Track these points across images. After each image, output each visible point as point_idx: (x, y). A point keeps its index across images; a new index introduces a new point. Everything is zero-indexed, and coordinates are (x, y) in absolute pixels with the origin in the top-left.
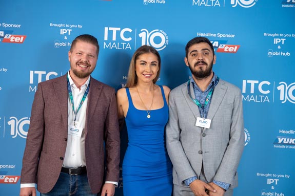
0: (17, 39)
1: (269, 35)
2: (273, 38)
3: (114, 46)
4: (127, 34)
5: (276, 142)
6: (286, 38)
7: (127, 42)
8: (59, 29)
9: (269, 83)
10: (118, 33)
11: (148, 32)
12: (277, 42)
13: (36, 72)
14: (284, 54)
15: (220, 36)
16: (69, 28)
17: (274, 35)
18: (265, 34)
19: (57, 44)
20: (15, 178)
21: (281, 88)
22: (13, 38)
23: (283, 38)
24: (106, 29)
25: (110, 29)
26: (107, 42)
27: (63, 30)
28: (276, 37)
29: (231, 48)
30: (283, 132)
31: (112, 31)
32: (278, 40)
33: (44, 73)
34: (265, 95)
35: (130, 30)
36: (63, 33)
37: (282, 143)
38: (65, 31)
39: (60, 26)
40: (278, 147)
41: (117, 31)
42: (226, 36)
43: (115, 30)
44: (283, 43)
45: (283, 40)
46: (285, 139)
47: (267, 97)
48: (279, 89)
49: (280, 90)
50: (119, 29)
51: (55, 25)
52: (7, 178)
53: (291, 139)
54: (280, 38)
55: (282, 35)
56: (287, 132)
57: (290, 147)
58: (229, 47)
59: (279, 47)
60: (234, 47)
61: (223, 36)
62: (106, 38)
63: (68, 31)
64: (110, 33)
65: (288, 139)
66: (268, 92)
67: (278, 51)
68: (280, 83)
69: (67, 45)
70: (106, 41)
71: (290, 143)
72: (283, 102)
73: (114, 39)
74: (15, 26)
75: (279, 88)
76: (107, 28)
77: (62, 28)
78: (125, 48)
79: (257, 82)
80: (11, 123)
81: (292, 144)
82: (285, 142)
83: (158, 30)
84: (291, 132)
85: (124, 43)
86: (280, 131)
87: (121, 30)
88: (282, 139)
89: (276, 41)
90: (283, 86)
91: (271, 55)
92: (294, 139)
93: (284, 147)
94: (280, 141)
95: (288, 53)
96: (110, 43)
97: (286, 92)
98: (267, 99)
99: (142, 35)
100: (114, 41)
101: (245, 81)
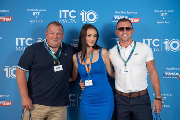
0: (7, 19)
1: (158, 11)
2: (160, 13)
3: (66, 21)
4: (73, 14)
5: (164, 75)
6: (168, 12)
7: (73, 19)
8: (32, 12)
9: (158, 40)
10: (68, 13)
11: (85, 13)
13: (19, 39)
14: (167, 22)
15: (128, 13)
16: (38, 12)
17: (160, 11)
18: (155, 11)
19: (31, 21)
20: (9, 102)
22: (5, 18)
23: (166, 13)
24: (60, 11)
25: (63, 11)
27: (35, 13)
28: (162, 12)
29: (135, 20)
30: (168, 69)
31: (64, 12)
32: (163, 14)
33: (25, 39)
34: (157, 47)
35: (75, 12)
36: (35, 14)
37: (168, 76)
38: (36, 13)
39: (33, 10)
40: (165, 78)
41: (67, 12)
42: (132, 13)
43: (66, 11)
44: (166, 16)
45: (166, 14)
46: (169, 73)
48: (164, 44)
49: (165, 44)
50: (68, 11)
51: (30, 10)
52: (5, 103)
53: (173, 73)
54: (164, 13)
55: (165, 11)
56: (170, 69)
57: (173, 78)
58: (134, 19)
59: (164, 18)
60: (137, 19)
61: (130, 13)
62: (61, 17)
63: (38, 13)
65: (171, 73)
66: (158, 45)
67: (163, 20)
68: (165, 40)
69: (37, 21)
70: (60, 19)
71: (172, 75)
72: (167, 51)
73: (65, 17)
74: (6, 11)
75: (164, 43)
77: (34, 11)
78: (72, 22)
80: (6, 70)
81: (173, 76)
82: (169, 75)
83: (91, 11)
84: (173, 69)
86: (166, 69)
88: (168, 73)
89: (162, 15)
90: (167, 41)
91: (159, 24)
92: (175, 73)
93: (169, 78)
94: (166, 74)
95: (169, 22)
96: (63, 20)
97: (169, 45)
98: (157, 50)
99: (82, 14)
100: (65, 18)
101: (144, 39)
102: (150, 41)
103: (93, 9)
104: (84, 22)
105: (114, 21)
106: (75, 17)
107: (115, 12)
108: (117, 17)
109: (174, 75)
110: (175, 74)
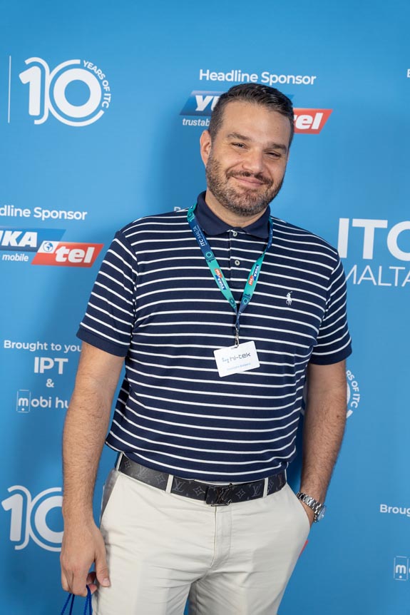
11: (47, 70)
29: (302, 117)
101: (347, 220)
102: (376, 229)
103: (87, 55)
104: (39, 117)
105: (194, 123)
107: (202, 74)
108: (208, 99)
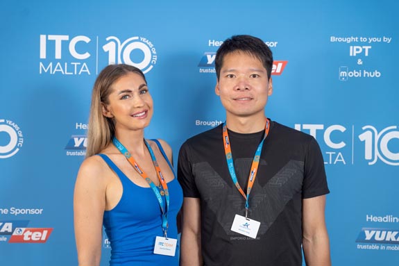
1: (341, 40)
2: (347, 46)
3: (58, 68)
4: (81, 47)
5: (362, 239)
6: (372, 44)
7: (82, 61)
9: (342, 129)
10: (65, 45)
11: (119, 43)
12: (355, 53)
14: (369, 74)
17: (349, 40)
18: (333, 39)
21: (366, 137)
23: (366, 44)
24: (43, 38)
25: (51, 37)
26: (46, 62)
28: (353, 44)
30: (374, 219)
31: (54, 41)
32: (358, 50)
34: (337, 151)
35: (87, 40)
37: (373, 241)
40: (365, 247)
41: (63, 41)
43: (58, 39)
44: (367, 54)
45: (367, 48)
46: (378, 233)
47: (340, 153)
48: (362, 140)
49: (364, 141)
50: (66, 38)
53: (389, 233)
54: (361, 44)
55: (364, 39)
56: (381, 219)
57: (389, 248)
59: (360, 62)
60: (276, 64)
62: (43, 55)
64: (51, 45)
65: (384, 233)
66: (342, 145)
67: (358, 68)
68: (364, 128)
70: (43, 60)
71: (388, 239)
72: (370, 164)
73: (58, 55)
75: (362, 137)
76: (45, 36)
78: (78, 71)
79: (321, 127)
81: (391, 243)
82: (377, 238)
83: (137, 38)
84: (389, 219)
85: (76, 64)
86: (368, 218)
87: (71, 38)
88: (373, 232)
89: (354, 51)
90: (369, 133)
91: (345, 78)
92: (395, 233)
93: (376, 247)
94: (369, 236)
95: (376, 73)
96: (51, 64)
97: (376, 145)
98: (340, 158)
99: (109, 48)
100: (58, 60)
101: (299, 125)
102: (317, 130)
106: (87, 55)
109: (393, 239)
110: (396, 237)
